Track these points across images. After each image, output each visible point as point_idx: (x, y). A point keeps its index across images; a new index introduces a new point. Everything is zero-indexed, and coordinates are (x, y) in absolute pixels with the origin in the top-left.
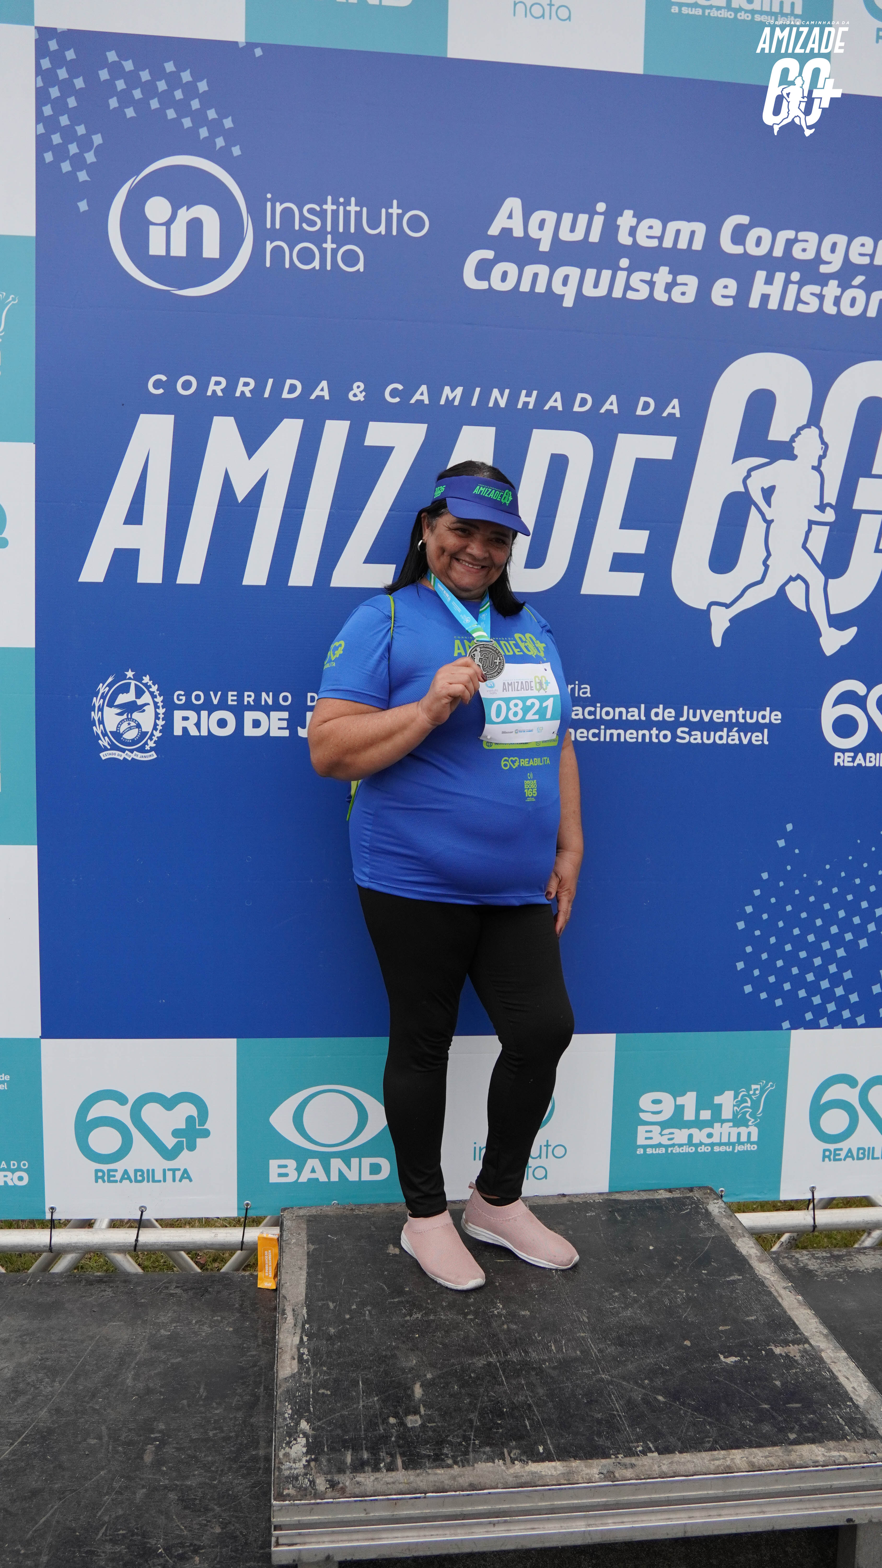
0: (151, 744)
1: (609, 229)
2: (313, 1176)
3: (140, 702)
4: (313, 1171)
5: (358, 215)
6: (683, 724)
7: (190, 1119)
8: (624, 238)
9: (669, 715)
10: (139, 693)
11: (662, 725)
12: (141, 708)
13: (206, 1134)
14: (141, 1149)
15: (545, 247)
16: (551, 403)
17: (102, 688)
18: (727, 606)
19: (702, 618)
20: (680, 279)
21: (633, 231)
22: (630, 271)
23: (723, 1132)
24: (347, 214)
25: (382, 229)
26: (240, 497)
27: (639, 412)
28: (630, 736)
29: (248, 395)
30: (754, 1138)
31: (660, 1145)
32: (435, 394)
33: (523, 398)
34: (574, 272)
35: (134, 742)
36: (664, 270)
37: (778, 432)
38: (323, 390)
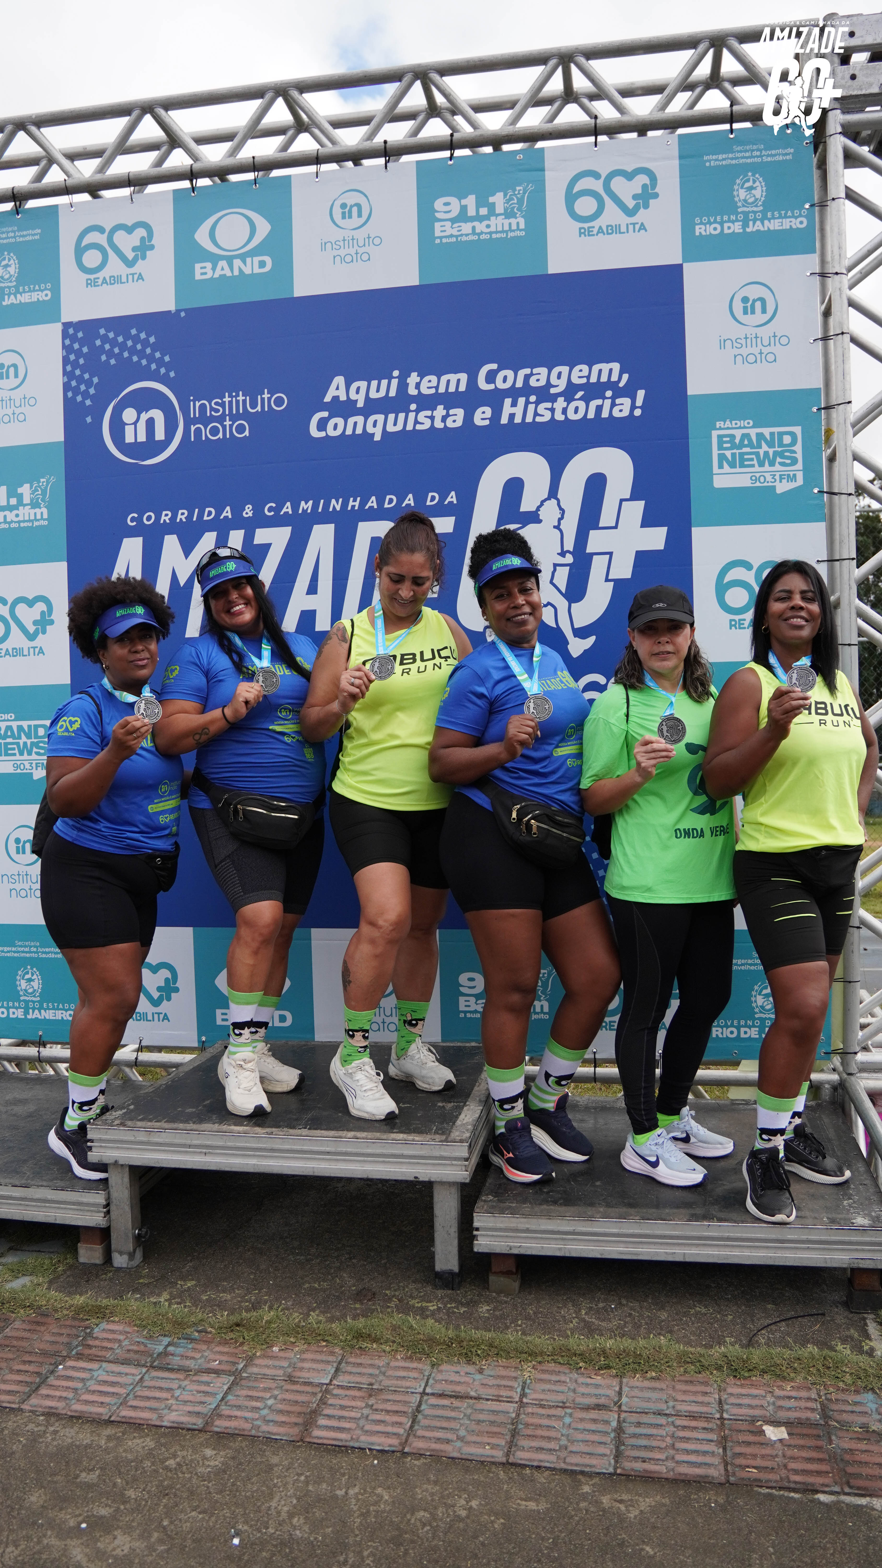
1: (403, 386)
5: (244, 401)
7: (167, 981)
8: (412, 391)
13: (177, 990)
15: (360, 404)
16: (369, 504)
20: (451, 412)
21: (418, 386)
22: (417, 411)
24: (237, 402)
25: (259, 408)
26: (182, 584)
27: (428, 503)
29: (184, 520)
30: (546, 1009)
31: (476, 1012)
32: (295, 507)
33: (351, 504)
34: (380, 418)
36: (440, 408)
37: (527, 505)
38: (227, 513)
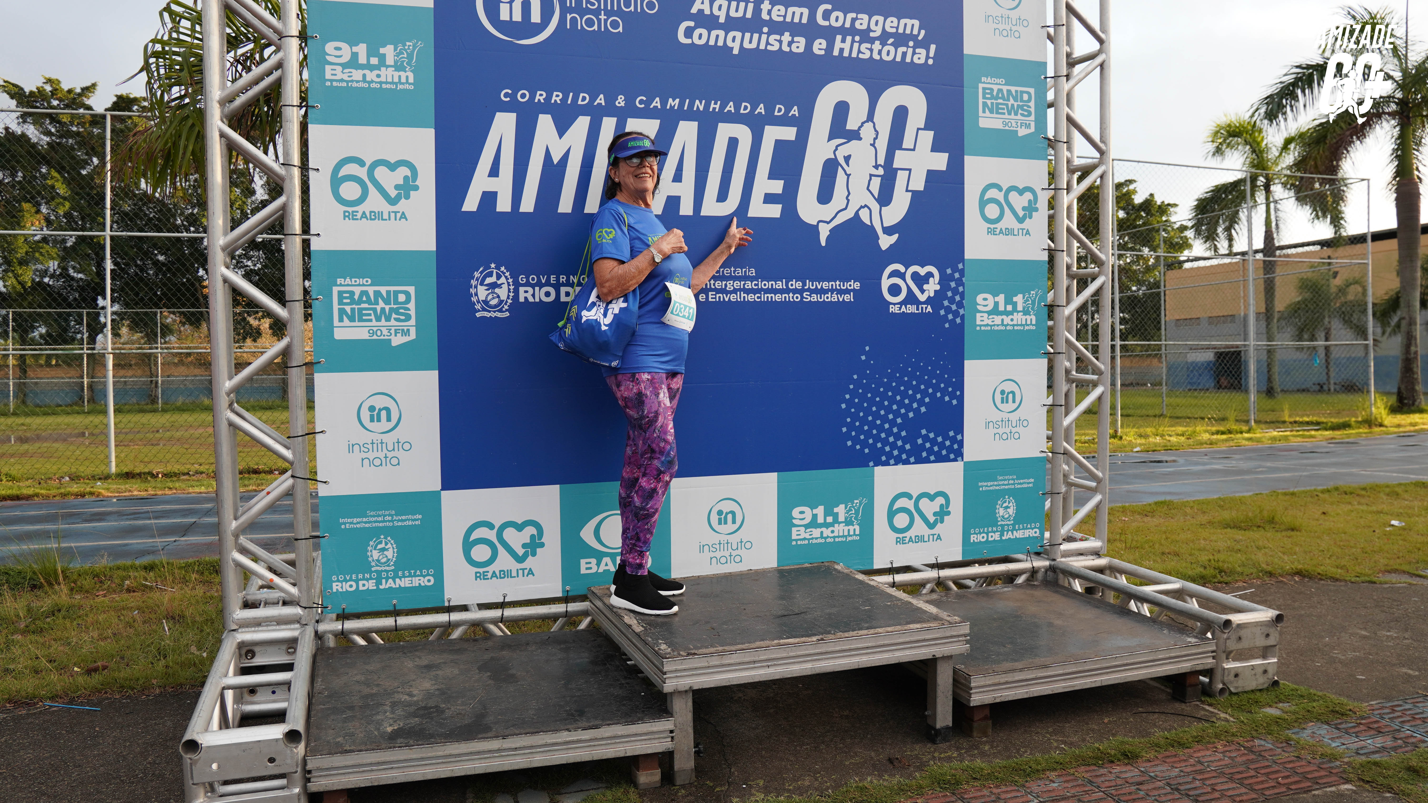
0: (506, 307)
1: (757, 11)
2: (607, 568)
3: (499, 282)
4: (606, 565)
6: (807, 290)
7: (532, 536)
8: (765, 16)
9: (799, 285)
10: (499, 277)
11: (795, 291)
12: (499, 286)
13: (542, 545)
14: (503, 556)
15: (722, 20)
16: (728, 108)
17: (477, 274)
18: (828, 223)
19: (814, 229)
20: (796, 39)
21: (769, 12)
22: (769, 34)
23: (840, 529)
25: (632, 9)
26: (555, 161)
27: (776, 113)
28: (778, 298)
29: (559, 102)
30: (857, 532)
31: (805, 539)
32: (664, 103)
33: (712, 106)
34: (738, 35)
35: (496, 306)
36: (787, 34)
37: (852, 124)
38: (601, 100)
